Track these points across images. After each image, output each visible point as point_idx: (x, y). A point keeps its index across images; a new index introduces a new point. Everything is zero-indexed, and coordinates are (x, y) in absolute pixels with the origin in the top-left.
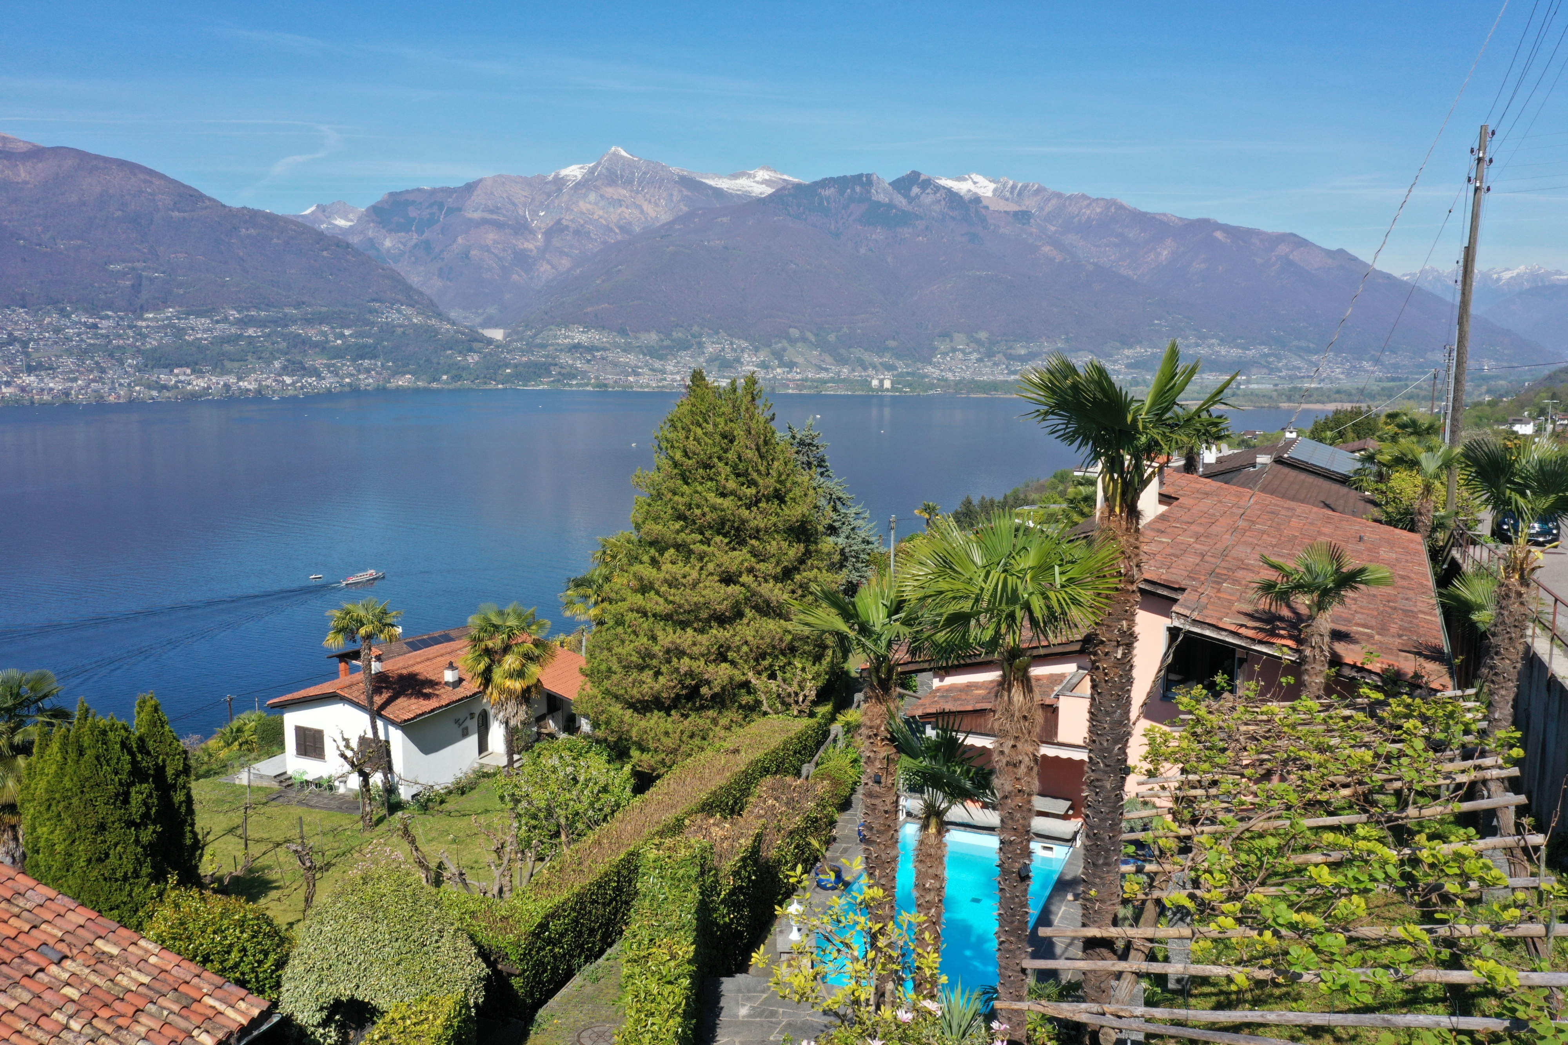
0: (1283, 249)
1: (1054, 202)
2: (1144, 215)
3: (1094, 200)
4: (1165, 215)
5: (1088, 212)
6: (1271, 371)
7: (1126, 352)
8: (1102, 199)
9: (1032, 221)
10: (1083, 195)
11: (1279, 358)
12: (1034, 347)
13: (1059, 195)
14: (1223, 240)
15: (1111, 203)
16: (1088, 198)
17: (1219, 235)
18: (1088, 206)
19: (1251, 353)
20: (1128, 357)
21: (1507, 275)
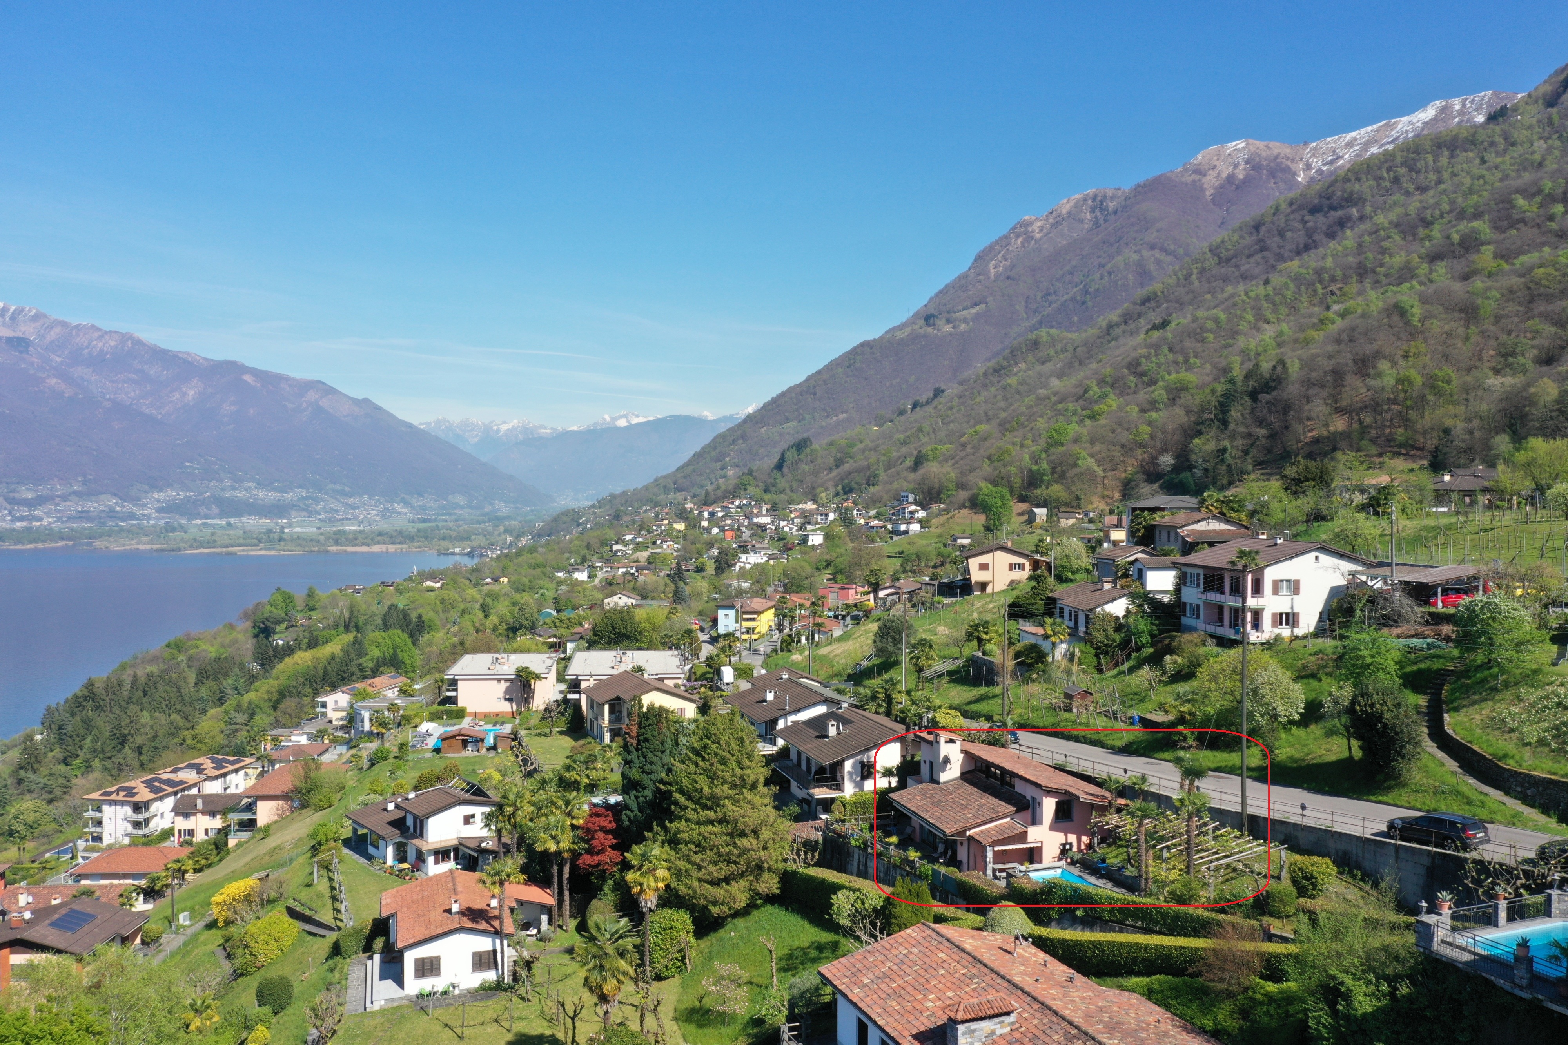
0: (312, 396)
1: (58, 330)
2: (165, 352)
3: (106, 333)
4: (188, 354)
5: (100, 345)
6: (311, 514)
7: (156, 495)
8: (116, 332)
9: (31, 349)
10: (93, 326)
11: (317, 501)
12: (43, 490)
13: (64, 324)
14: (252, 383)
15: (125, 337)
16: (99, 330)
17: (247, 378)
18: (100, 338)
19: (289, 496)
20: (158, 501)
21: (504, 428)
